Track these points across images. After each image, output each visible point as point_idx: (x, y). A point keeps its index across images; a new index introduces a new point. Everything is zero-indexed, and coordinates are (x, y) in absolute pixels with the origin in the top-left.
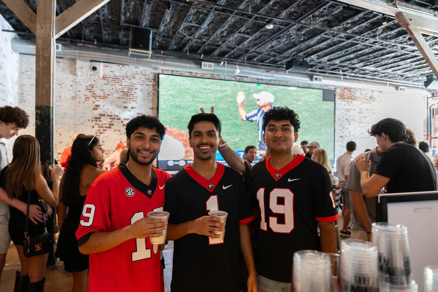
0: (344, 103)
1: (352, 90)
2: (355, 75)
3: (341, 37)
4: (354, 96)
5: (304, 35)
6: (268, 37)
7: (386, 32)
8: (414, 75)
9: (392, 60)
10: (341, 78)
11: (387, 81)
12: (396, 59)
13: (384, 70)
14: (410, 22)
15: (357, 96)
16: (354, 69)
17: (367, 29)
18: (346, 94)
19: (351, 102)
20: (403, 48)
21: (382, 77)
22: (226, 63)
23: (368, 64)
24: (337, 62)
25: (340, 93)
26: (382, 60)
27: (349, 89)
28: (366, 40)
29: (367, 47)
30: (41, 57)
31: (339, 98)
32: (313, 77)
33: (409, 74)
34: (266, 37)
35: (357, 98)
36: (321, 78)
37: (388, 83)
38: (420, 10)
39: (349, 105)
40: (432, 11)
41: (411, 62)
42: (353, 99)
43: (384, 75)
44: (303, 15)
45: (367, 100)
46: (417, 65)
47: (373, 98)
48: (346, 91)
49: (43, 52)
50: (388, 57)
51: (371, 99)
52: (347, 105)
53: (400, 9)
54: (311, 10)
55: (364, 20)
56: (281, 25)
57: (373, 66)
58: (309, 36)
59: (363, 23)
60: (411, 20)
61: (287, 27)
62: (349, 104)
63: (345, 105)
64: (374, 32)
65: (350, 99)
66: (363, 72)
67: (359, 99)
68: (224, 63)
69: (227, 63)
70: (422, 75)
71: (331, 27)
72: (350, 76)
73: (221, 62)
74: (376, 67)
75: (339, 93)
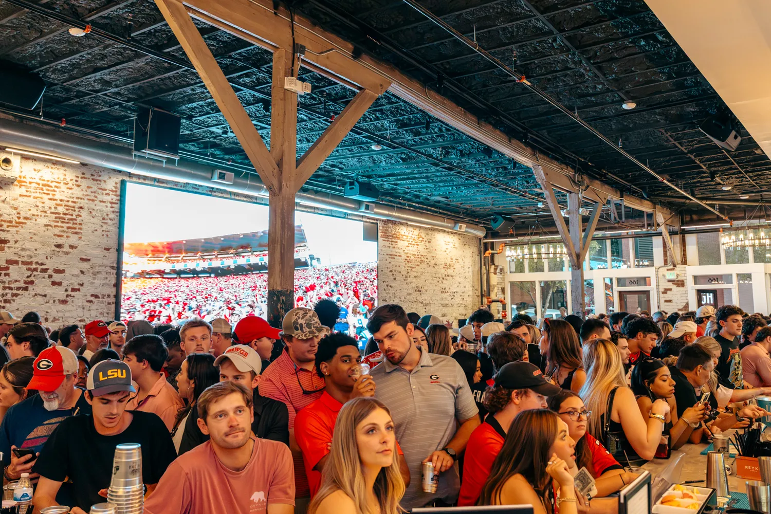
4: (400, 234)
5: (403, 159)
10: (394, 207)
18: (390, 230)
19: (396, 242)
24: (406, 187)
25: (383, 227)
27: (394, 222)
29: (463, 179)
31: (381, 237)
32: (363, 204)
35: (403, 235)
39: (394, 248)
40: (560, 163)
42: (399, 238)
51: (419, 238)
53: (540, 162)
58: (408, 160)
63: (390, 247)
65: (396, 238)
72: (409, 206)
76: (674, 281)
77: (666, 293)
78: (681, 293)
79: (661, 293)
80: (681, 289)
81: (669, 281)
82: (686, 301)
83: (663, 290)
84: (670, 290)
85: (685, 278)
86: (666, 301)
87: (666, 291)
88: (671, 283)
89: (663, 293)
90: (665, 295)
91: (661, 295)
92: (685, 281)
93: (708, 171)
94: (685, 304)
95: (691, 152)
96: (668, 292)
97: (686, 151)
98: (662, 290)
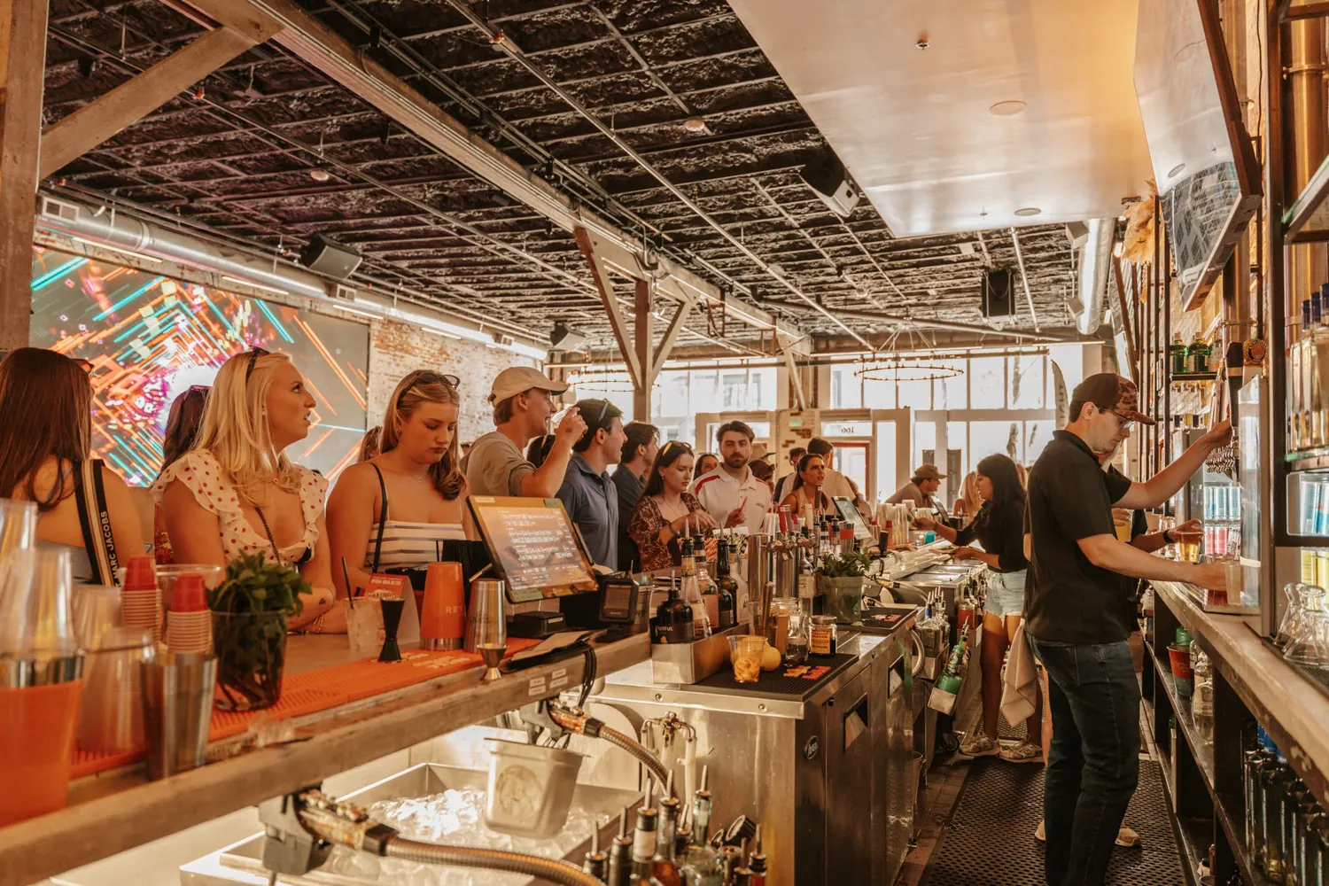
0: (386, 358)
1: (404, 327)
2: (427, 297)
3: (450, 228)
4: (408, 344)
5: (378, 206)
6: (286, 186)
7: (535, 240)
8: (536, 315)
9: (513, 284)
10: (393, 297)
11: (481, 319)
12: (521, 284)
13: (487, 296)
14: (594, 247)
15: (414, 345)
16: (427, 283)
17: (506, 227)
18: (391, 337)
19: (402, 357)
20: (544, 269)
21: (473, 308)
22: (113, 211)
23: (465, 280)
24: (404, 264)
25: (379, 331)
26: (496, 280)
27: (400, 325)
28: (491, 243)
29: (486, 253)
30: (11, 233)
31: (376, 346)
32: (336, 287)
33: (527, 313)
34: (282, 185)
35: (414, 348)
36: (352, 293)
37: (482, 323)
38: (605, 227)
39: (398, 365)
40: (619, 232)
41: (545, 293)
42: (407, 352)
43: (478, 305)
44: (408, 177)
45: (433, 356)
46: (551, 299)
47: (445, 353)
48: (392, 329)
49: (16, 220)
50: (509, 278)
51: (441, 354)
52: (393, 365)
53: (584, 223)
54: (429, 175)
55: (509, 214)
56: (345, 178)
57: (470, 285)
58: (386, 209)
59: (506, 217)
60: (595, 244)
61: (355, 185)
62: (398, 362)
63: (389, 364)
64: (514, 236)
65: (401, 350)
66: (444, 293)
67: (417, 351)
68: (109, 210)
69: (117, 212)
70: (549, 317)
71: (443, 209)
72: (416, 297)
73: (98, 207)
74: (476, 290)
75: (376, 333)
76: (799, 430)
79: (781, 446)
81: (793, 430)
83: (784, 443)
85: (812, 426)
88: (794, 433)
91: (782, 449)
93: (834, 264)
95: (804, 226)
97: (796, 224)
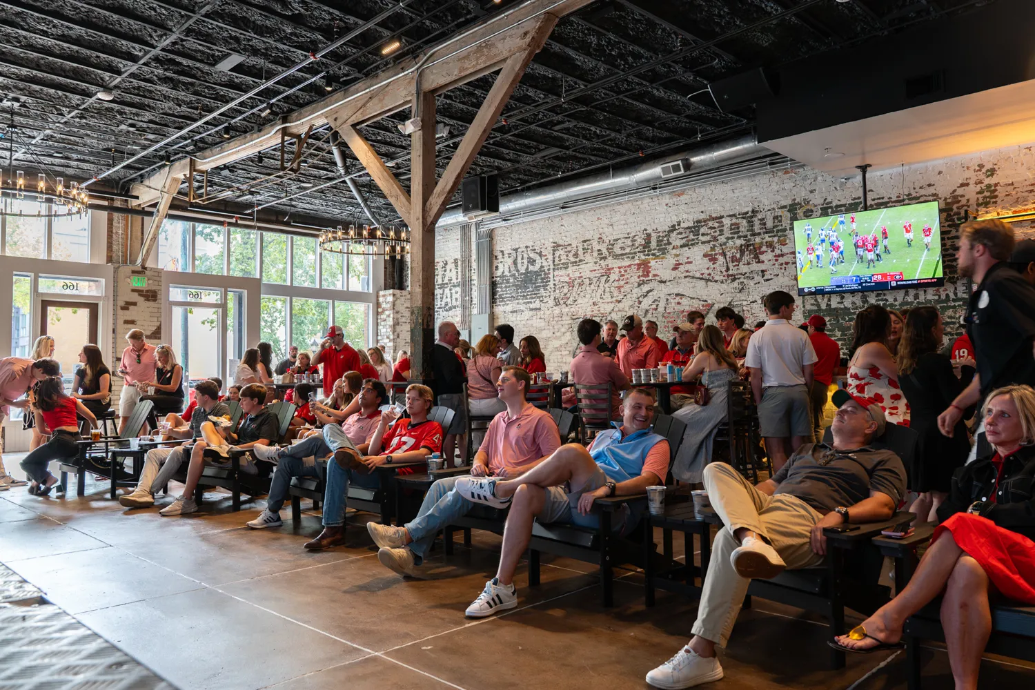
76: (142, 291)
77: (127, 309)
78: (150, 310)
79: (119, 308)
80: (151, 304)
81: (133, 290)
82: (158, 324)
83: (123, 304)
84: (135, 304)
85: (158, 288)
86: (126, 322)
87: (127, 306)
88: (136, 294)
89: (123, 308)
90: (126, 312)
91: (120, 312)
92: (159, 292)
94: (154, 328)
96: (131, 307)
98: (121, 303)
